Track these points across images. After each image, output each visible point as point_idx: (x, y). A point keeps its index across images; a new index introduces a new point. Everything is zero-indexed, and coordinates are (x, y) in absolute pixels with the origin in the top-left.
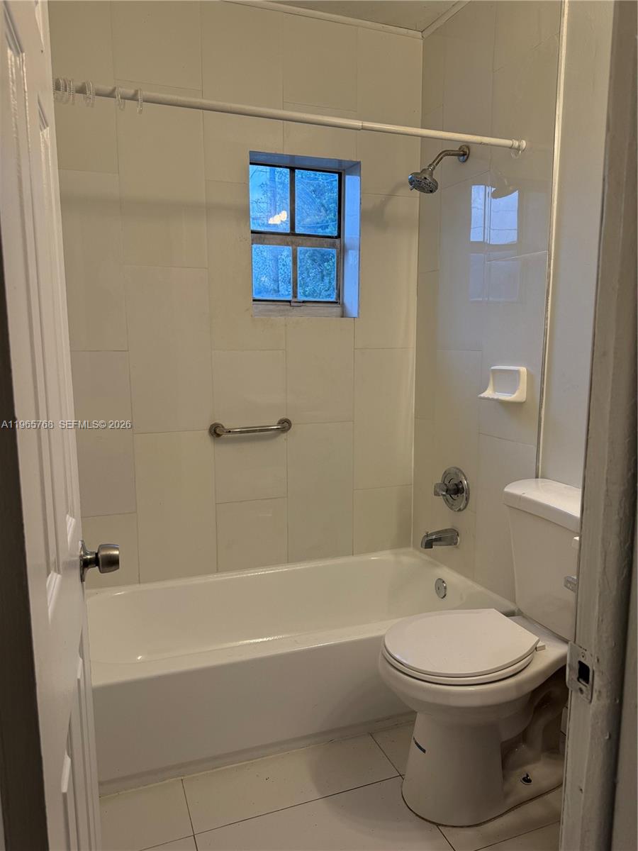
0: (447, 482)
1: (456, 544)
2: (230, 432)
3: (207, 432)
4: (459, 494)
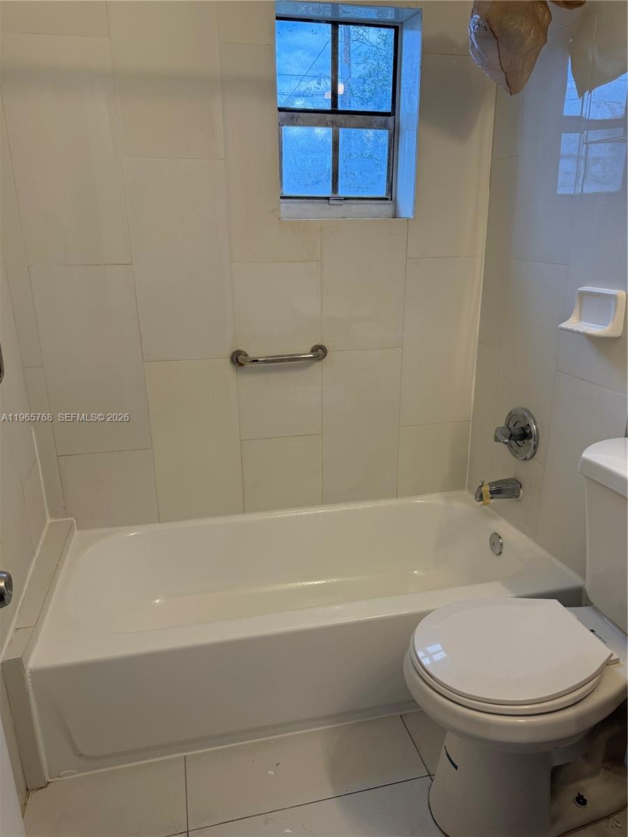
0: (511, 425)
1: (517, 497)
3: (228, 360)
4: (526, 441)
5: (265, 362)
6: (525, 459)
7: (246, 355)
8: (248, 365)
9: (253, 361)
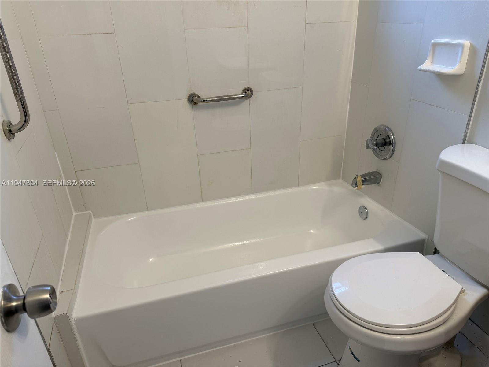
0: (376, 137)
1: (379, 183)
2: (206, 100)
3: (186, 101)
4: (386, 147)
5: (212, 101)
6: (385, 159)
7: (199, 97)
8: (201, 104)
9: (204, 101)
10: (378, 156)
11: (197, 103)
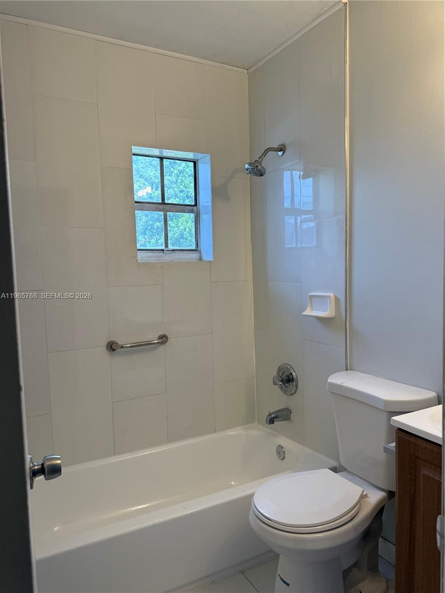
0: (281, 374)
1: (290, 419)
2: (122, 347)
3: (104, 349)
4: (290, 383)
5: (131, 347)
6: (292, 394)
7: (117, 344)
8: (119, 350)
10: (285, 392)
11: (116, 350)
